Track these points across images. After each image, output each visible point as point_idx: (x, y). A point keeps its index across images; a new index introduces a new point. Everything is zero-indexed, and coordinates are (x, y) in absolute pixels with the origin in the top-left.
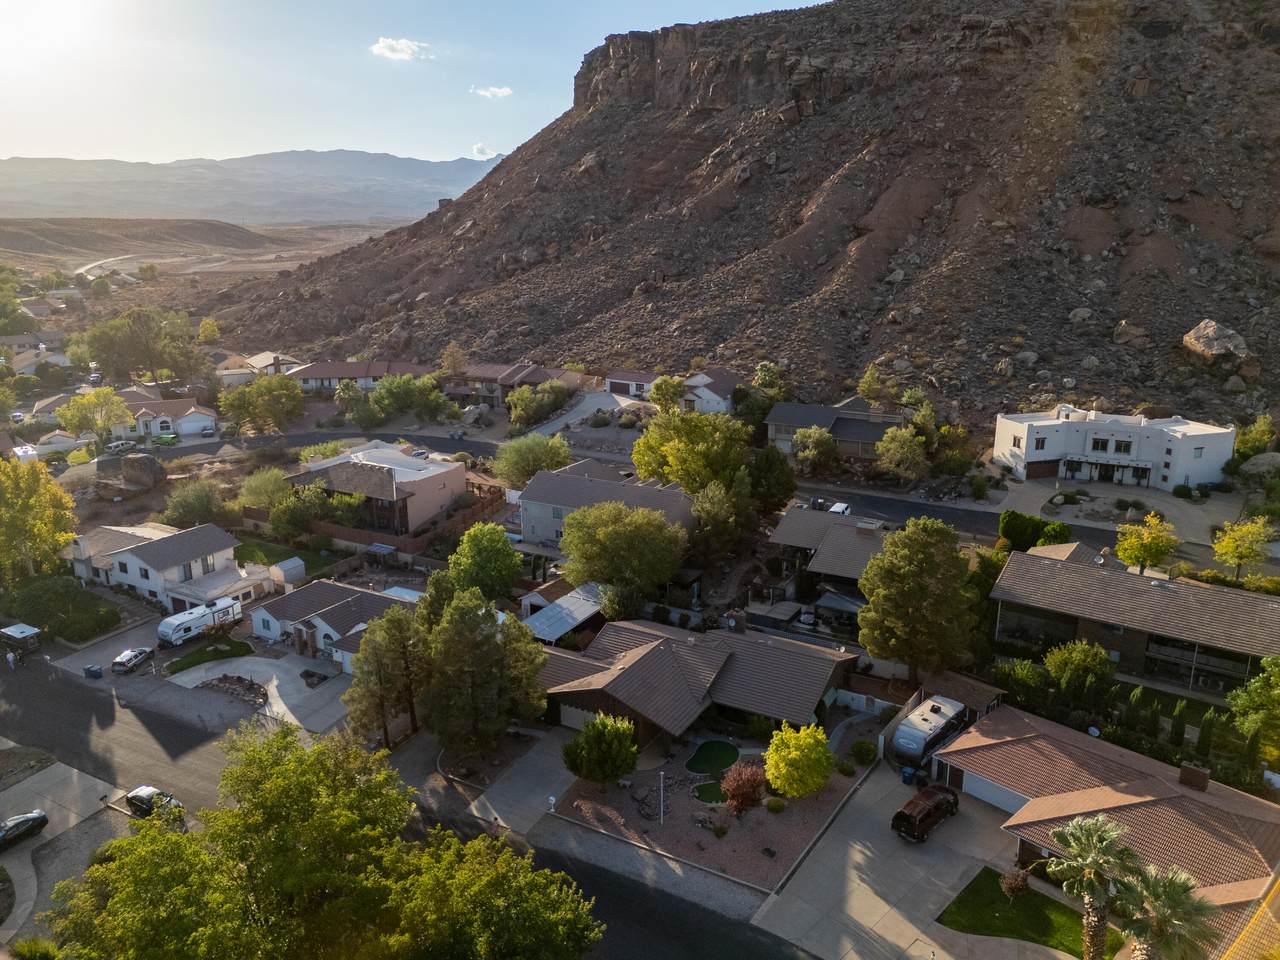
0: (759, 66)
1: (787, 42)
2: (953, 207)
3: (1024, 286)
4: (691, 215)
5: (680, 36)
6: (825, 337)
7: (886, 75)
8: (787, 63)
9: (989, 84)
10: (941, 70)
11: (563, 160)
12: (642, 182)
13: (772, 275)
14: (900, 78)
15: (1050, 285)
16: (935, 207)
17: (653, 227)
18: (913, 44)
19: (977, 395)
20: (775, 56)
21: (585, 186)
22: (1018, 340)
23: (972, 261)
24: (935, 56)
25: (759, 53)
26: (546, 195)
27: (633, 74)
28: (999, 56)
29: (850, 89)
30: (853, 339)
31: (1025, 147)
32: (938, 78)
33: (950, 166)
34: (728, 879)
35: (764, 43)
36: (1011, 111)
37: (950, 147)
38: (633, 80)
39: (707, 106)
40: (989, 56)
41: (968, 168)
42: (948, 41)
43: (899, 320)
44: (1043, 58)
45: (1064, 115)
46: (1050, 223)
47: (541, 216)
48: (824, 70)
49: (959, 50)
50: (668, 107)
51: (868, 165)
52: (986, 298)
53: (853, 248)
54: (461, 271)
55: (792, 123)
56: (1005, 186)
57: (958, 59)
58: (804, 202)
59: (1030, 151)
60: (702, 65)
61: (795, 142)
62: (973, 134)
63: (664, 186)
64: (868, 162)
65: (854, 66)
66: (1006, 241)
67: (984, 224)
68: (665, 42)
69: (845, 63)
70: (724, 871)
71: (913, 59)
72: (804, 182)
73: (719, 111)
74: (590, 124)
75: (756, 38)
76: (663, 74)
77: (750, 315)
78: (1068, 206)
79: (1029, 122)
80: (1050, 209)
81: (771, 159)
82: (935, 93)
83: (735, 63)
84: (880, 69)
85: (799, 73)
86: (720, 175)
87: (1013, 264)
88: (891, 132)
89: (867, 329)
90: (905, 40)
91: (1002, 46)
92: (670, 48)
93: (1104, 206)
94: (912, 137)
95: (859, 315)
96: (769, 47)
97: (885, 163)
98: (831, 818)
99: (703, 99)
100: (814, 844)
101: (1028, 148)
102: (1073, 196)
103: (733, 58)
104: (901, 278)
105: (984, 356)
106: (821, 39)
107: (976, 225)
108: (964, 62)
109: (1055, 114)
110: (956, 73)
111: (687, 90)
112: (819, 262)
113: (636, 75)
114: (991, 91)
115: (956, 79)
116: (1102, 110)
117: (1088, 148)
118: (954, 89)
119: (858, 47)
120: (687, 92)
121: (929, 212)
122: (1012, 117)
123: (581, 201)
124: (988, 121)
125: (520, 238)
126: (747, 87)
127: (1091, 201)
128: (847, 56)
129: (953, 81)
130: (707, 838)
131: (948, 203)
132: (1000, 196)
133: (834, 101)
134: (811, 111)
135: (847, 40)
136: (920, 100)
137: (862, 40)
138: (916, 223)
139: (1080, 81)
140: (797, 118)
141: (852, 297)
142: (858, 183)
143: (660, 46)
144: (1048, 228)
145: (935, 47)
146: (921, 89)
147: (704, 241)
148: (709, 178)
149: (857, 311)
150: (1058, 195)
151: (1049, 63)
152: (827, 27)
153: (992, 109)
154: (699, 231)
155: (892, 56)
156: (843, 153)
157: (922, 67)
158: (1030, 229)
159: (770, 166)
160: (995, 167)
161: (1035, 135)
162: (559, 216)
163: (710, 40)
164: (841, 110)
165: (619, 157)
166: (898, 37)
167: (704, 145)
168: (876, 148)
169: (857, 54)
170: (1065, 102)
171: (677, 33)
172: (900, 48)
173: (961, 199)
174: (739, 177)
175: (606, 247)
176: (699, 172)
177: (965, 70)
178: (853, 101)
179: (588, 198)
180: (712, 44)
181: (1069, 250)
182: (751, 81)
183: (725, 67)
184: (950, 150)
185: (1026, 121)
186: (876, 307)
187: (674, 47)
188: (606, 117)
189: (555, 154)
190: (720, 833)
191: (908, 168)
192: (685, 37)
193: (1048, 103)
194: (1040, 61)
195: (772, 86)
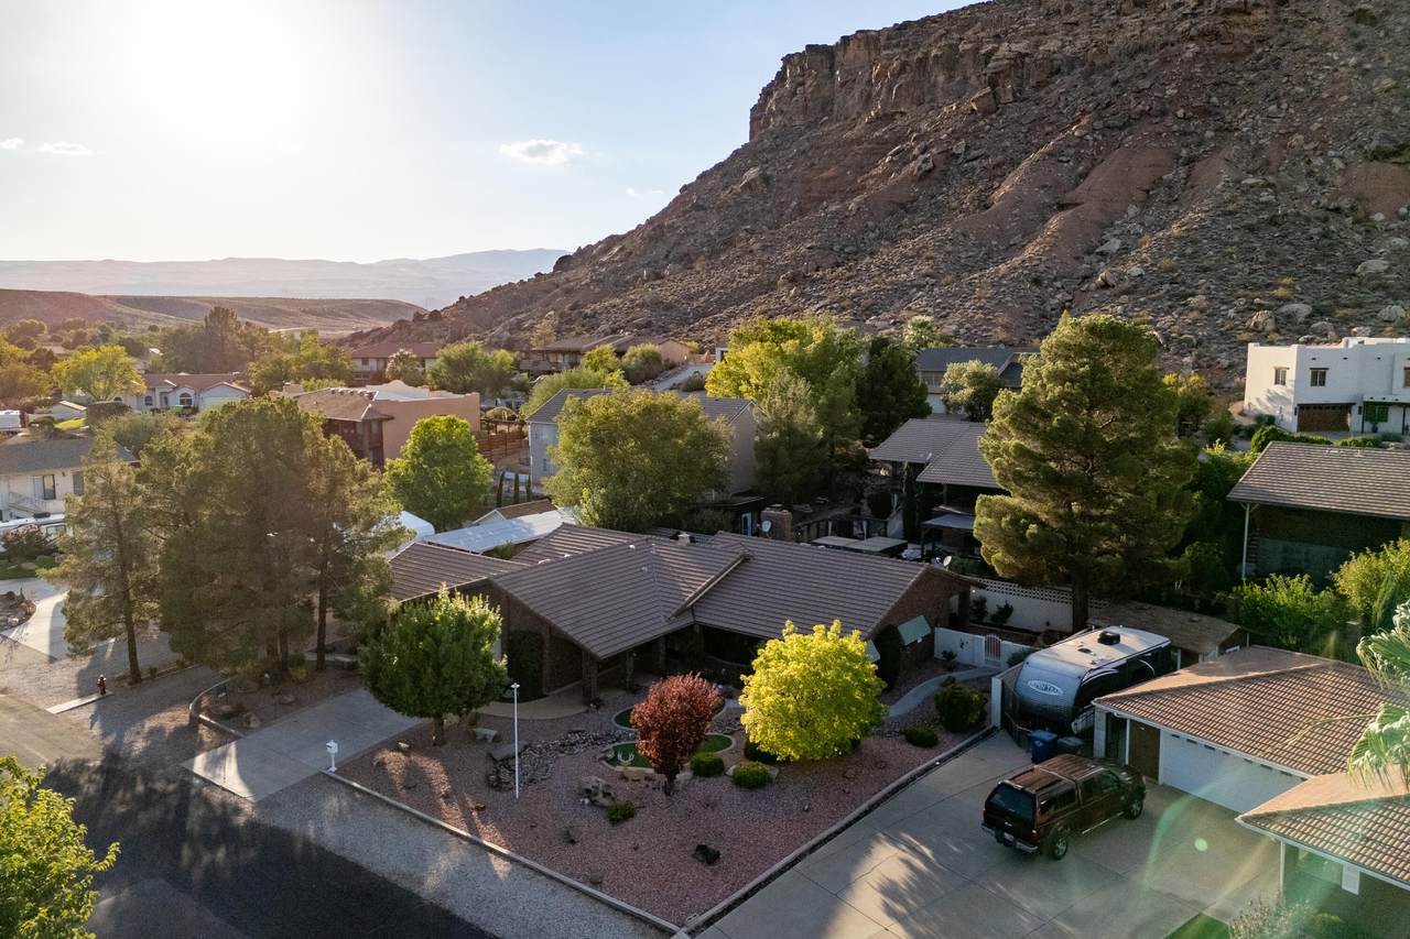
0: (951, 61)
1: (983, 30)
2: (1188, 176)
3: (1290, 243)
4: (858, 209)
5: (862, 44)
6: (1010, 305)
7: (1102, 52)
8: (983, 51)
9: (1235, 47)
10: (1172, 38)
11: (726, 181)
12: (809, 191)
13: (949, 253)
14: (1120, 55)
15: (1325, 241)
16: (1165, 177)
17: (813, 224)
18: (1137, 18)
19: (1221, 352)
20: (967, 47)
21: (746, 202)
22: (1280, 292)
23: (1213, 221)
24: (1164, 26)
25: (950, 46)
26: (701, 213)
27: (810, 90)
28: (1246, 17)
29: (1058, 71)
30: (1049, 309)
31: (1284, 106)
32: (1168, 47)
33: (1184, 134)
34: (599, 900)
35: (956, 36)
36: (1266, 72)
37: (1185, 114)
38: (809, 96)
39: (890, 110)
40: (1234, 18)
41: (1209, 134)
42: (1181, 9)
43: (1111, 282)
44: (1304, 15)
45: (1336, 70)
46: (1322, 183)
47: (693, 234)
48: (1027, 54)
49: (1194, 15)
50: (846, 119)
51: (1078, 141)
52: (1235, 256)
53: (1054, 222)
54: (597, 290)
55: (986, 113)
56: (1259, 149)
57: (1193, 25)
58: (997, 185)
59: (1292, 111)
60: (885, 68)
61: (989, 130)
62: (1214, 100)
63: (834, 193)
64: (1078, 137)
65: (1064, 47)
66: (1262, 199)
67: (1231, 184)
68: (845, 50)
69: (1052, 45)
70: (596, 883)
71: (1137, 32)
72: (998, 165)
73: (903, 114)
74: (759, 146)
75: (948, 32)
76: (843, 85)
77: (915, 290)
78: (1346, 164)
79: (1288, 81)
80: (1322, 168)
81: (960, 147)
82: (1165, 62)
83: (922, 62)
84: (1095, 46)
85: (997, 60)
86: (899, 171)
87: (1273, 222)
88: (1108, 105)
89: (1070, 297)
90: (1126, 15)
91: (1249, 6)
92: (852, 58)
93: (1398, 160)
94: (1135, 107)
95: (1058, 284)
96: (961, 39)
97: (1100, 137)
98: (864, 806)
99: (885, 104)
100: (813, 849)
101: (1289, 107)
102: (1353, 152)
103: (920, 55)
104: (1117, 247)
105: (1231, 313)
106: (1024, 24)
107: (1219, 186)
108: (1200, 26)
109: (1323, 71)
110: (1191, 39)
111: (869, 96)
112: (1012, 243)
113: (813, 92)
114: (1237, 54)
115: (1192, 45)
116: (1388, 61)
117: (1371, 102)
118: (1189, 54)
119: (1069, 27)
120: (868, 100)
121: (1158, 182)
122: (1266, 78)
123: (740, 216)
124: (1234, 85)
125: (667, 256)
126: (935, 85)
127: (1379, 155)
128: (1055, 38)
129: (1187, 48)
130: (590, 823)
131: (1182, 172)
132: (1253, 157)
133: (1039, 86)
134: (1010, 97)
135: (1055, 22)
136: (1146, 71)
137: (1073, 19)
138: (1141, 196)
139: (1355, 35)
140: (993, 107)
141: (1050, 265)
142: (1064, 159)
143: (839, 56)
144: (1320, 187)
145: (1164, 16)
146: (1146, 61)
147: (872, 235)
148: (886, 175)
149: (1055, 279)
150: (1332, 153)
151: (1312, 20)
152: (1031, 11)
153: (1238, 72)
154: (867, 226)
155: (1111, 32)
156: (1047, 134)
157: (1148, 38)
158: (1295, 189)
159: (958, 156)
160: (1245, 129)
161: (1297, 93)
162: (712, 233)
163: (894, 42)
164: (1048, 93)
165: (786, 171)
166: (1118, 13)
167: (881, 147)
168: (1088, 123)
169: (1067, 35)
170: (1336, 58)
171: (860, 40)
172: (1120, 23)
173: (1198, 166)
174: (919, 168)
175: (755, 247)
176: (874, 172)
177: (1202, 34)
178: (1060, 84)
179: (747, 213)
180: (897, 46)
181: (1352, 208)
182: (941, 79)
183: (911, 66)
184: (1185, 117)
185: (1285, 80)
186: (1081, 273)
187: (855, 56)
188: (777, 137)
189: (718, 176)
190: (621, 815)
191: (1130, 138)
192: (867, 44)
193: (1312, 60)
194: (1300, 18)
195: (966, 79)
